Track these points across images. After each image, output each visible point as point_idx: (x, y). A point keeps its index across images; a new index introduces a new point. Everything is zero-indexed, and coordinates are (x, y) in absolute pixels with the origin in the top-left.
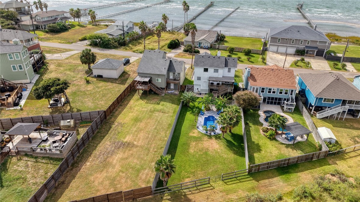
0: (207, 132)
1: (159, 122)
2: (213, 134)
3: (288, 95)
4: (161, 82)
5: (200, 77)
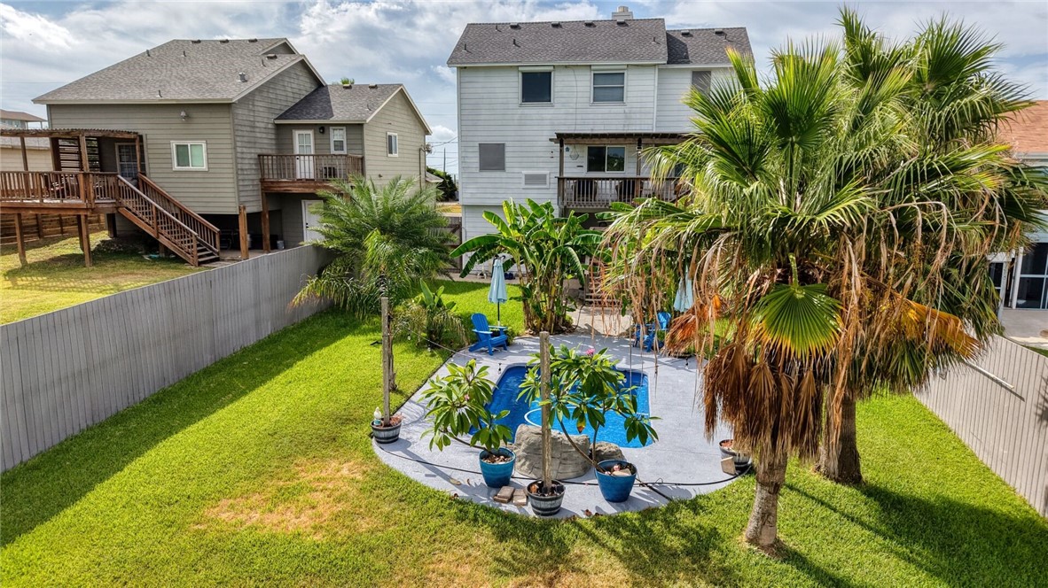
0: (498, 480)
2: (584, 497)
4: (205, 168)
5: (500, 148)
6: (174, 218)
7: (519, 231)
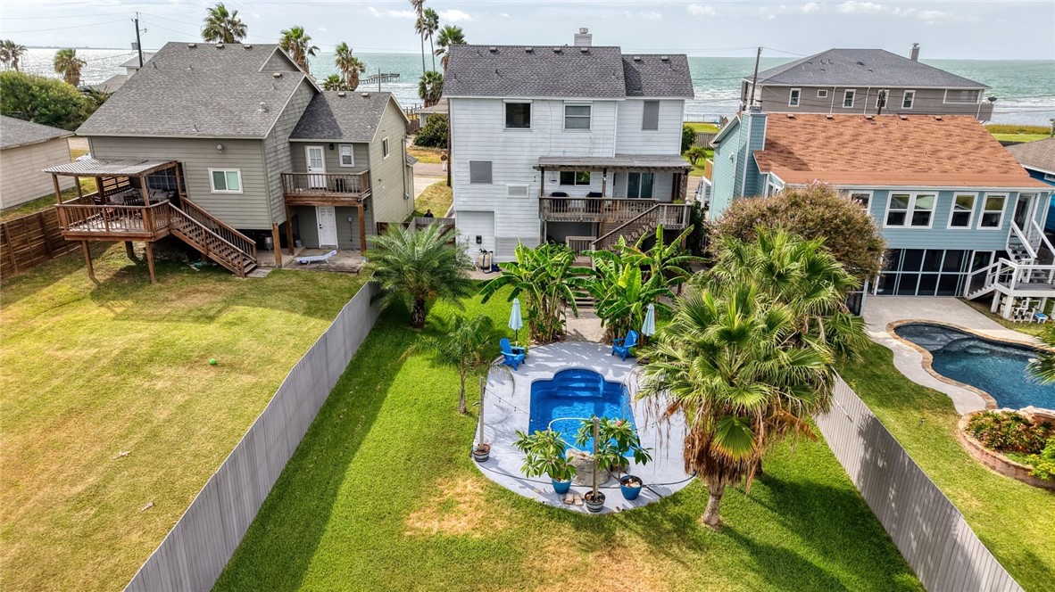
0: (563, 491)
1: (154, 435)
2: (614, 499)
3: (1000, 227)
4: (240, 191)
5: (488, 165)
6: (215, 234)
7: (526, 269)
